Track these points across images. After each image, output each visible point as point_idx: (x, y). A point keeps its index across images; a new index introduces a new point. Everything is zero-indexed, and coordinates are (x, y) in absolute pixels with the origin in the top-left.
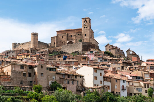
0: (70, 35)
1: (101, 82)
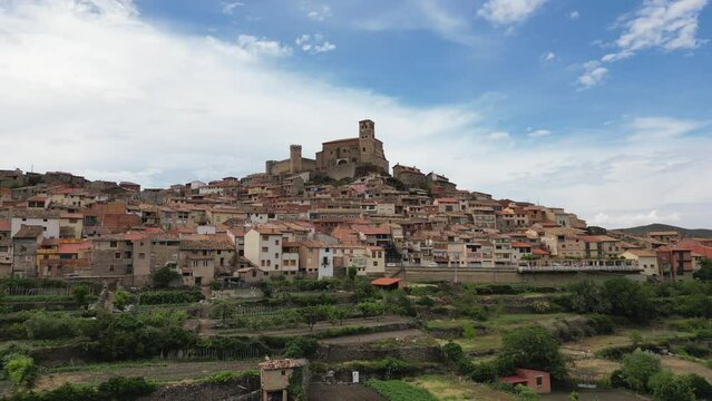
0: (342, 149)
1: (277, 255)
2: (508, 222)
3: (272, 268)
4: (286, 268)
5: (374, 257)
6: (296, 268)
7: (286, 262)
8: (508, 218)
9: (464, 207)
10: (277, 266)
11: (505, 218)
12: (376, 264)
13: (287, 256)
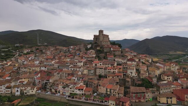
2: (109, 72)
3: (3, 92)
4: (7, 92)
5: (32, 90)
6: (10, 92)
7: (7, 91)
8: (109, 70)
9: (101, 65)
10: (4, 92)
11: (108, 70)
12: (32, 92)
13: (7, 90)
